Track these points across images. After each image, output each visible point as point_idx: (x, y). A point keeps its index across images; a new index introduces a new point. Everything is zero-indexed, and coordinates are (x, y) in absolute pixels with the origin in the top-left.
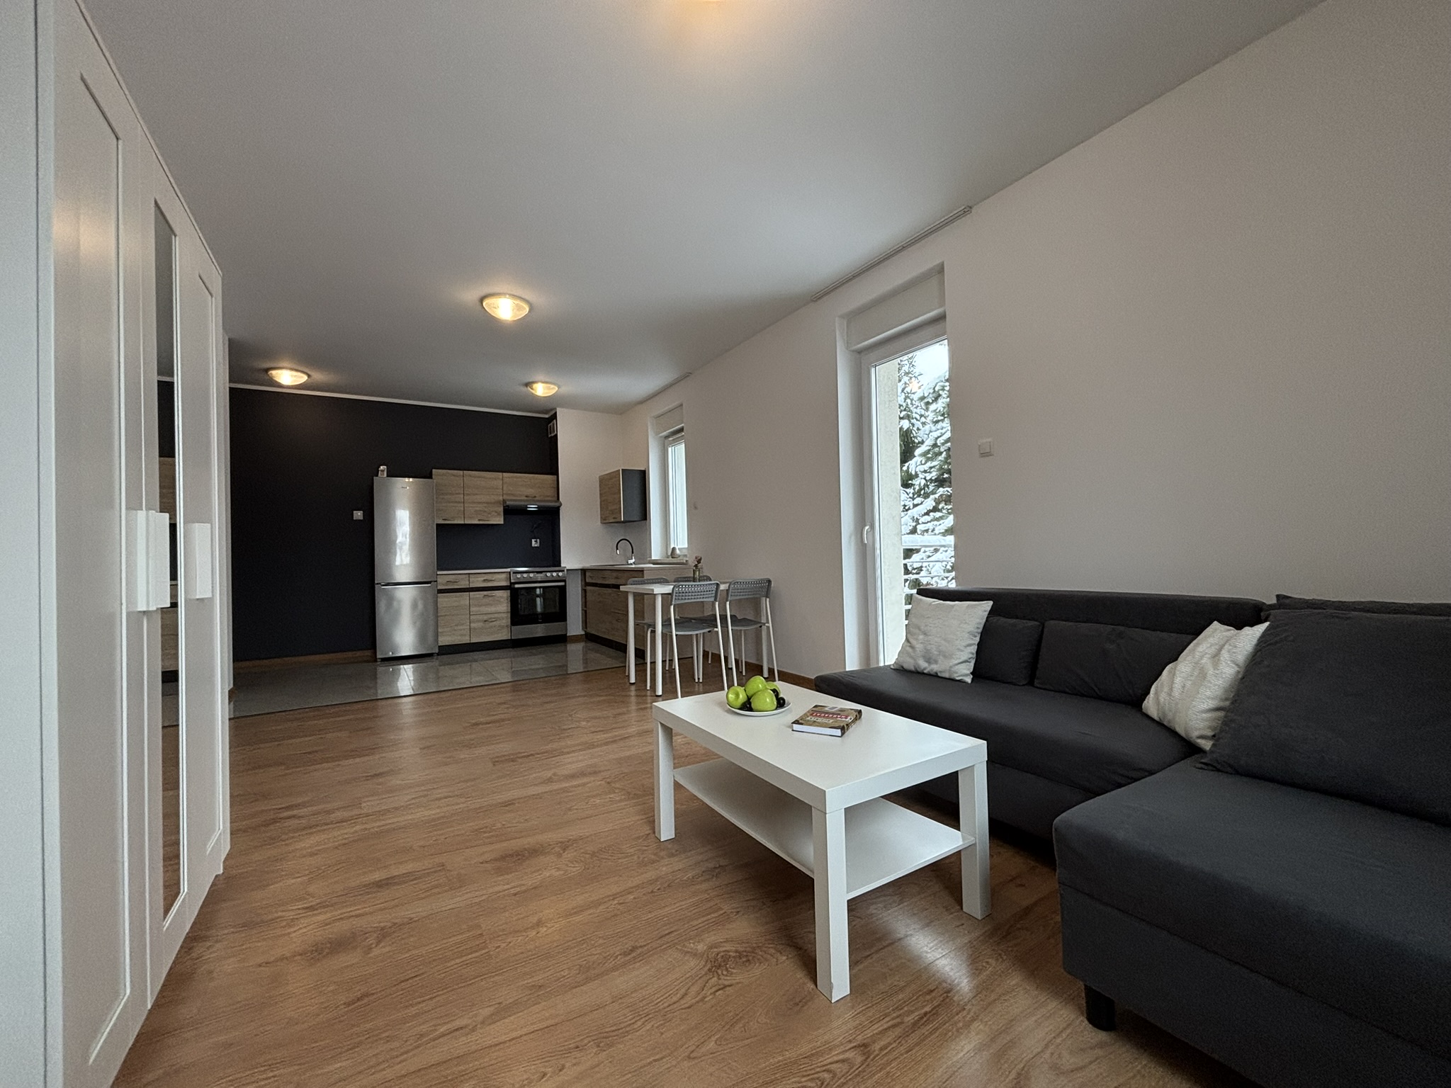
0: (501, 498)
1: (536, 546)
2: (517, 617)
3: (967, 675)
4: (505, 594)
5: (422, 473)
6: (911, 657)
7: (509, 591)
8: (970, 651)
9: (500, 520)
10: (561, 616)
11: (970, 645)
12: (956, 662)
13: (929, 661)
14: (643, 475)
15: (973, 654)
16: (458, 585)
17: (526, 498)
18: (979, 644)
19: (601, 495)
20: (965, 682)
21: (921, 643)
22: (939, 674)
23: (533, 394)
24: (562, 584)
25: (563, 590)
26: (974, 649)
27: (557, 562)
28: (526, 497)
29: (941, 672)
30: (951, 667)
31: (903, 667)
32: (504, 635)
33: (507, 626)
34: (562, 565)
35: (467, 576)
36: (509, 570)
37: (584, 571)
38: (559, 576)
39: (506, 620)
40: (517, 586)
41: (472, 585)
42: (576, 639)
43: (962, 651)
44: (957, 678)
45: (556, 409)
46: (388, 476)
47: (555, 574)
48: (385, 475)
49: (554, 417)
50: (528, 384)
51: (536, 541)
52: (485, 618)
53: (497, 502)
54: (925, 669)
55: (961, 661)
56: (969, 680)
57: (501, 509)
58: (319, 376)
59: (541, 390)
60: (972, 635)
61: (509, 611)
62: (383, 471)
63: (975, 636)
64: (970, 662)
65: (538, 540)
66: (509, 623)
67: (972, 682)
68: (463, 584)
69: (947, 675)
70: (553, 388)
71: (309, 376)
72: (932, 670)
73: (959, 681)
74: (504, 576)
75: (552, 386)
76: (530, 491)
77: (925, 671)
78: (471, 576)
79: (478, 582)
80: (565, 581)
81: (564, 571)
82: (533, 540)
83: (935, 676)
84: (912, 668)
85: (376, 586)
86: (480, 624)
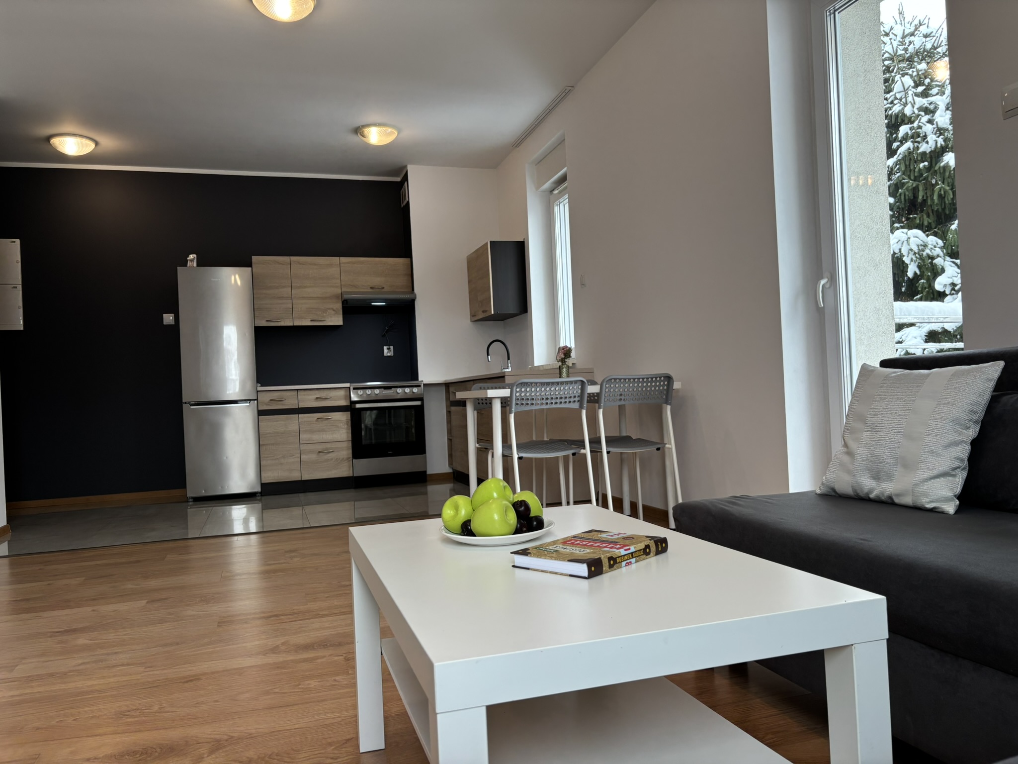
0: (339, 291)
1: (389, 354)
2: (359, 449)
3: (947, 500)
4: (343, 418)
5: (241, 261)
6: (849, 472)
7: (348, 414)
8: (954, 454)
9: (338, 320)
10: (418, 446)
11: (956, 444)
12: (927, 474)
13: (877, 477)
14: (521, 248)
15: (962, 460)
16: (283, 405)
17: (371, 290)
18: (974, 443)
19: (470, 282)
20: (943, 513)
21: (866, 445)
22: (897, 500)
23: (364, 141)
24: (418, 403)
25: (419, 411)
26: (964, 451)
27: (413, 374)
28: (371, 288)
29: (898, 495)
30: (916, 485)
31: (834, 490)
32: (343, 471)
33: (348, 458)
34: (420, 379)
35: (296, 392)
36: (348, 385)
37: (448, 386)
38: (413, 393)
39: (346, 451)
40: (358, 406)
41: (302, 405)
42: (440, 478)
43: (938, 455)
44: (929, 506)
45: (406, 166)
46: (198, 265)
47: (407, 390)
48: (195, 265)
49: (405, 178)
50: (358, 131)
51: (389, 349)
52: (320, 447)
53: (336, 297)
54: (871, 491)
55: (935, 472)
56: (950, 508)
57: (339, 306)
58: (109, 143)
59: (375, 136)
60: (962, 425)
61: (351, 439)
62: (192, 261)
63: (968, 428)
64: (954, 476)
65: (392, 347)
66: (351, 456)
67: (957, 512)
68: (290, 403)
69: (908, 500)
70: (392, 133)
71: (97, 143)
72: (882, 493)
73: (932, 510)
74: (342, 393)
75: (390, 130)
76: (377, 281)
77: (872, 496)
78: (300, 393)
79: (309, 400)
80: (421, 399)
81: (419, 386)
82: (385, 348)
83: (888, 503)
84: (849, 491)
85: (184, 406)
86: (313, 457)
